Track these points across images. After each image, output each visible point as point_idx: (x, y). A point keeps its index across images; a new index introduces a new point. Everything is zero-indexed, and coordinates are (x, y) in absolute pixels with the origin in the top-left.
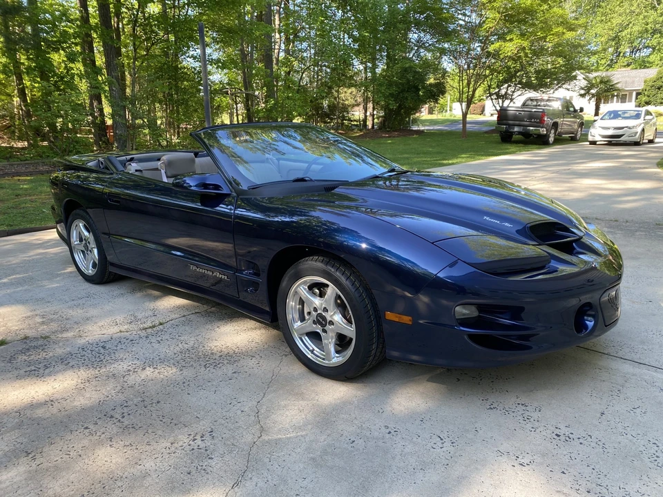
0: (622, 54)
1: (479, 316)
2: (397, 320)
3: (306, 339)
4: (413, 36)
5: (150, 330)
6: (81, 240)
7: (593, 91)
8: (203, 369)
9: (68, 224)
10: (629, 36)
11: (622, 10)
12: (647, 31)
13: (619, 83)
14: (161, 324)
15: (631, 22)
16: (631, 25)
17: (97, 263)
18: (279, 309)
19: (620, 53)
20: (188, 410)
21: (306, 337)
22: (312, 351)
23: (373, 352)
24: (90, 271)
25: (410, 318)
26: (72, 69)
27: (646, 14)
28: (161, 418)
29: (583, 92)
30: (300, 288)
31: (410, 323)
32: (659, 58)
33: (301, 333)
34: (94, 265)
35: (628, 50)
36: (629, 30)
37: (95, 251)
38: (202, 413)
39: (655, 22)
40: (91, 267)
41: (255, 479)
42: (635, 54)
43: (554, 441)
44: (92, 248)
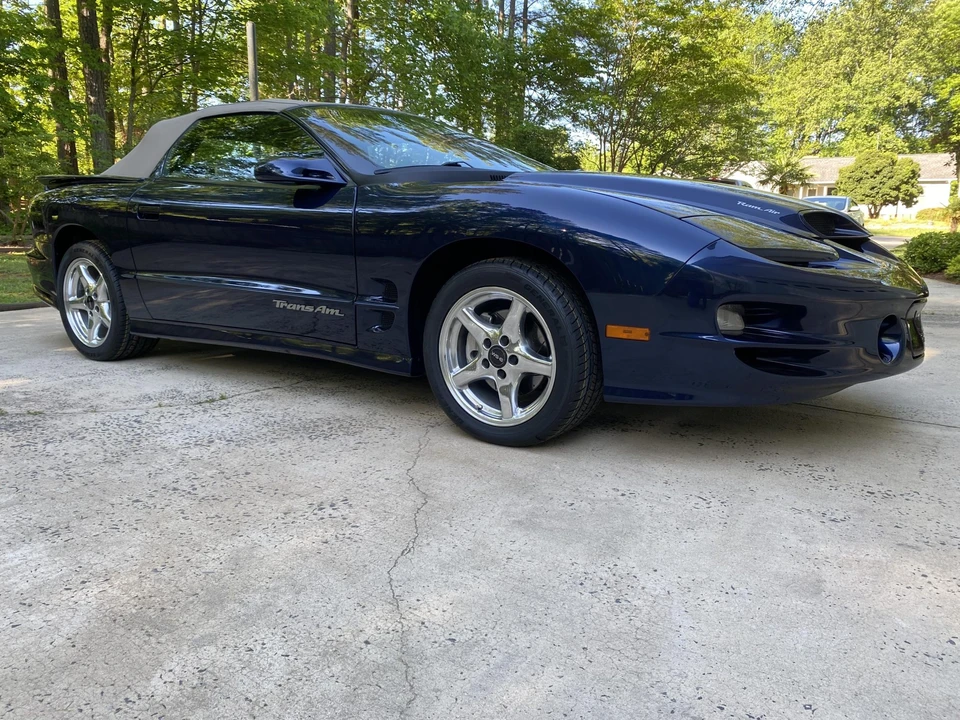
0: (806, 139)
1: (744, 330)
2: (625, 336)
3: (469, 393)
4: (533, 93)
5: (208, 404)
6: (81, 293)
7: (777, 177)
8: (307, 441)
9: (60, 272)
10: (815, 115)
11: (805, 80)
12: (837, 107)
13: (809, 167)
14: (223, 398)
15: (817, 97)
16: (817, 100)
17: (109, 325)
18: (426, 349)
19: (804, 137)
20: (299, 480)
21: (468, 390)
22: (479, 409)
23: (583, 393)
24: (94, 342)
25: (647, 330)
26: (38, 101)
27: (836, 86)
28: (258, 489)
29: (764, 177)
30: (463, 312)
31: (647, 338)
32: (854, 144)
33: (462, 382)
34: (102, 331)
35: (814, 134)
36: (815, 107)
37: (105, 307)
38: (323, 483)
39: (848, 97)
40: (95, 336)
41: (434, 544)
42: (823, 140)
43: (868, 499)
44: (99, 303)
